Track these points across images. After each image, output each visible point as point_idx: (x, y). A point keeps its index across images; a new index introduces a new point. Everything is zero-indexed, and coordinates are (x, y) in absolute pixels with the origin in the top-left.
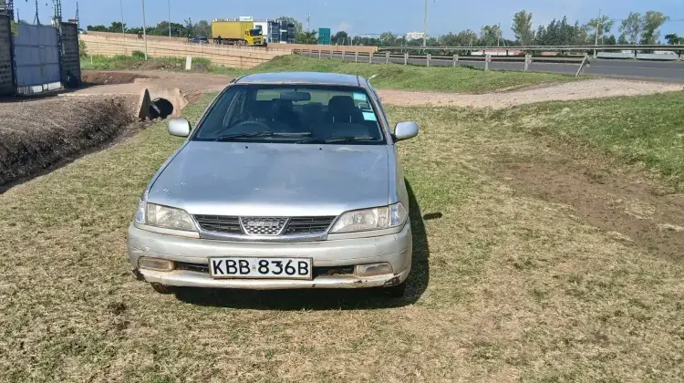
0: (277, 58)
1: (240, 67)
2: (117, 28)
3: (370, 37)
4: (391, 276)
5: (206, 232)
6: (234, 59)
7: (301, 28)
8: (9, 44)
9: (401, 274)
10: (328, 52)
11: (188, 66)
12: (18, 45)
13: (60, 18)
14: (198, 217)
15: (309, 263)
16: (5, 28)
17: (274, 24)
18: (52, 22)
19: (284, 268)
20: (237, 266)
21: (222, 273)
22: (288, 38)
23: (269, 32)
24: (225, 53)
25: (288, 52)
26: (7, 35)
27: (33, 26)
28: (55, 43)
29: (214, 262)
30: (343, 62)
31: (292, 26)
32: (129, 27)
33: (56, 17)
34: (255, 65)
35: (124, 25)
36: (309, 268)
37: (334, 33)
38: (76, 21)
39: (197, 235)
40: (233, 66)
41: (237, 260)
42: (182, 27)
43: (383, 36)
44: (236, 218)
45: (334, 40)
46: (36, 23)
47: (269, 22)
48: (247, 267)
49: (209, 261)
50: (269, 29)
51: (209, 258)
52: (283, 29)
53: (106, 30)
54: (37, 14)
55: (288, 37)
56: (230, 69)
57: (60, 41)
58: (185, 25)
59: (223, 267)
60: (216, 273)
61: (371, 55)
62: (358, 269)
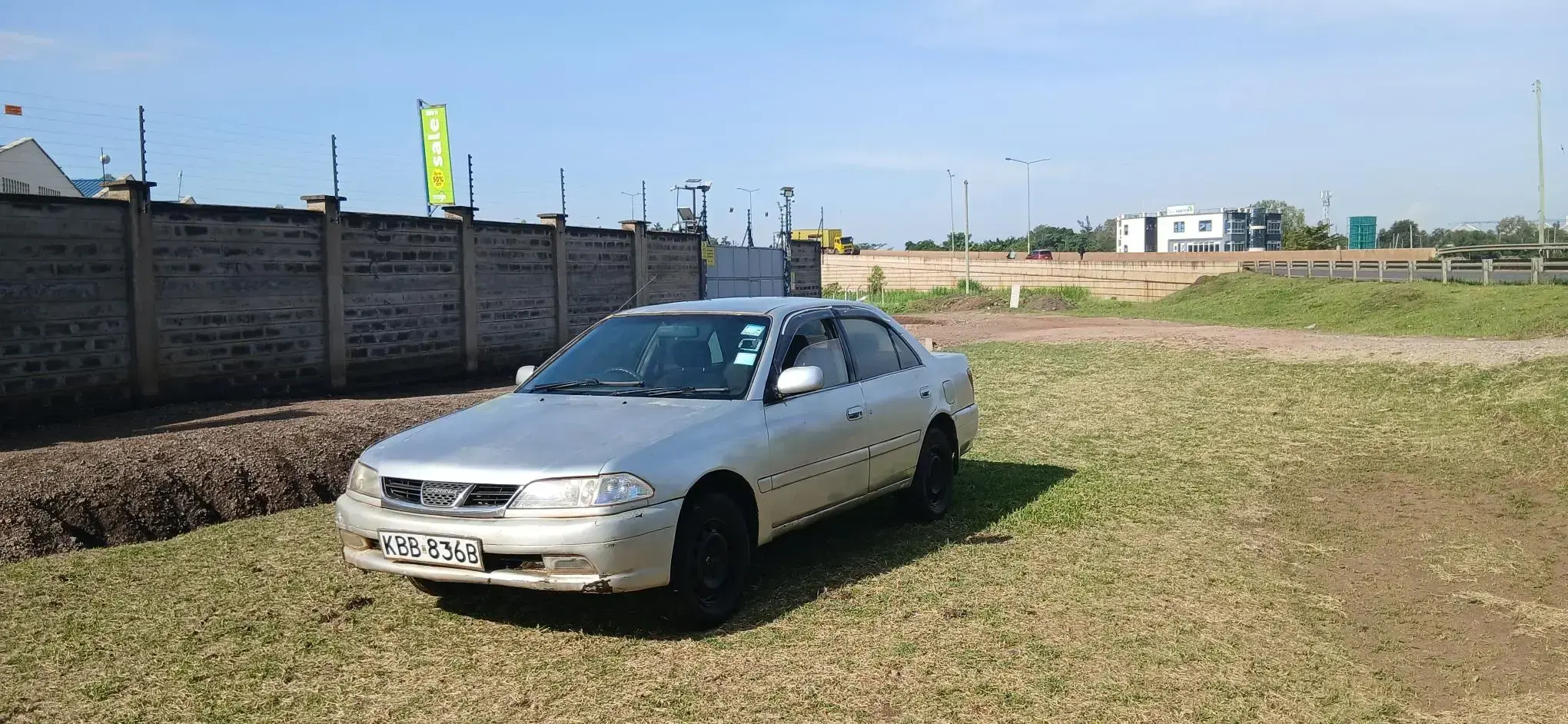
0: (1203, 280)
1: (1143, 300)
2: (957, 242)
3: (1471, 228)
4: (596, 578)
5: (388, 500)
6: (1133, 285)
7: (1301, 219)
8: (697, 280)
9: (613, 578)
10: (1304, 264)
11: (1014, 302)
12: (712, 279)
13: (789, 234)
14: (387, 480)
15: (476, 546)
16: (695, 253)
17: (1237, 215)
18: (778, 241)
19: (453, 550)
20: (408, 544)
21: (395, 554)
22: (1264, 240)
23: (1226, 231)
24: (1119, 276)
25: (1233, 267)
26: (695, 263)
27: (742, 247)
28: (780, 274)
29: (384, 537)
30: (1332, 282)
31: (1277, 216)
32: (979, 239)
33: (782, 233)
34: (1163, 294)
35: (970, 236)
36: (477, 554)
37: (1384, 224)
38: (819, 236)
39: (378, 502)
40: (1133, 299)
41: (406, 536)
42: (1071, 233)
43: (1505, 224)
44: (418, 483)
45: (1385, 240)
46: (746, 244)
47: (1226, 213)
48: (416, 547)
49: (379, 536)
50: (1226, 226)
51: (379, 531)
52: (1254, 224)
53: (938, 248)
54: (749, 230)
55: (1267, 237)
56: (1124, 305)
57: (787, 270)
58: (1077, 230)
59: (393, 544)
60: (388, 553)
61: (1382, 266)
62: (548, 562)
